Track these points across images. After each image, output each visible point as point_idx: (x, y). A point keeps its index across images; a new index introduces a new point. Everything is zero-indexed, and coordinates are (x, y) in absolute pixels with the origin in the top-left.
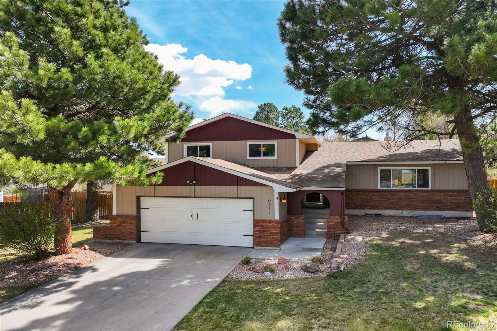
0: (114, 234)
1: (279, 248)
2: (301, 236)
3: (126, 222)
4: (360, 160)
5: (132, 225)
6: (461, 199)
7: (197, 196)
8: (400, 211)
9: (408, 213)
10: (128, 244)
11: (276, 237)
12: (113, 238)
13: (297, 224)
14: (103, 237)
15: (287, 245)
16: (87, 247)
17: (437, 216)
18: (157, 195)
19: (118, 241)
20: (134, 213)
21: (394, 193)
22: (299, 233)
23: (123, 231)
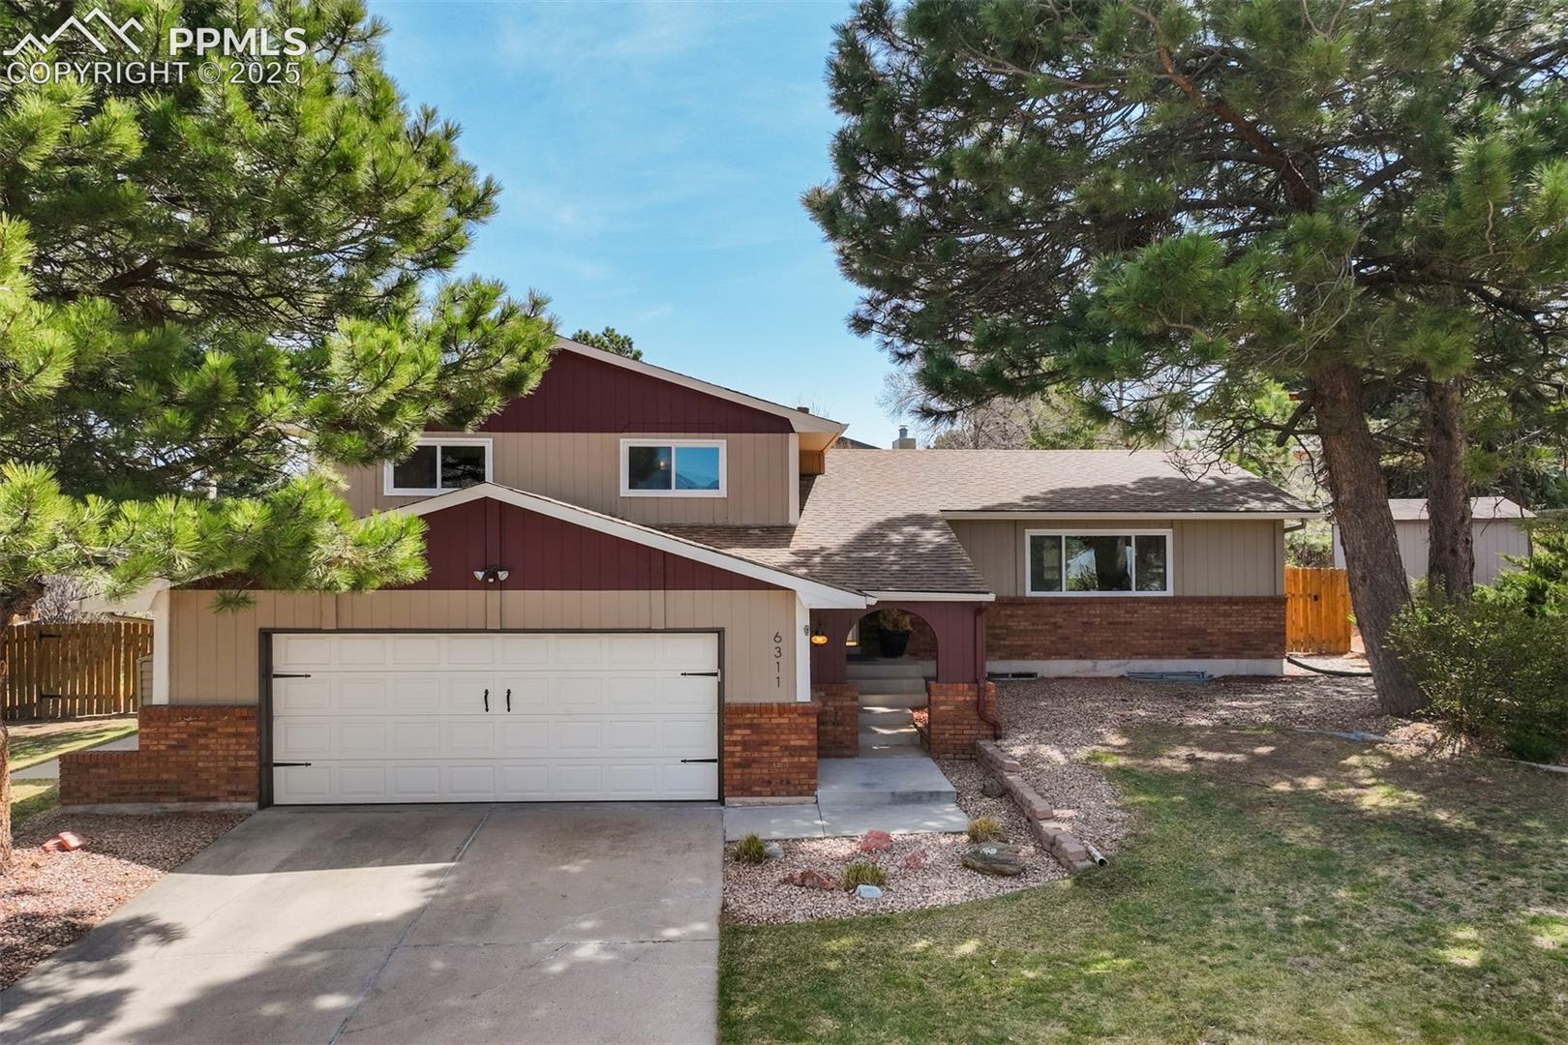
0: (158, 782)
1: (813, 799)
2: (848, 753)
3: (214, 730)
4: (978, 507)
5: (242, 741)
6: (1254, 623)
7: (508, 627)
8: (1088, 664)
9: (1112, 667)
10: (224, 818)
11: (804, 759)
12: (159, 796)
13: (836, 713)
14: (105, 795)
15: (834, 787)
16: (72, 840)
17: (1188, 673)
18: (348, 626)
19: (175, 806)
20: (250, 694)
21: (1073, 608)
22: (841, 743)
23: (200, 764)
